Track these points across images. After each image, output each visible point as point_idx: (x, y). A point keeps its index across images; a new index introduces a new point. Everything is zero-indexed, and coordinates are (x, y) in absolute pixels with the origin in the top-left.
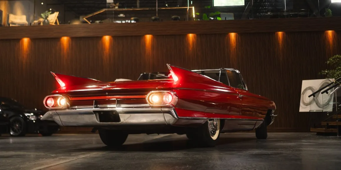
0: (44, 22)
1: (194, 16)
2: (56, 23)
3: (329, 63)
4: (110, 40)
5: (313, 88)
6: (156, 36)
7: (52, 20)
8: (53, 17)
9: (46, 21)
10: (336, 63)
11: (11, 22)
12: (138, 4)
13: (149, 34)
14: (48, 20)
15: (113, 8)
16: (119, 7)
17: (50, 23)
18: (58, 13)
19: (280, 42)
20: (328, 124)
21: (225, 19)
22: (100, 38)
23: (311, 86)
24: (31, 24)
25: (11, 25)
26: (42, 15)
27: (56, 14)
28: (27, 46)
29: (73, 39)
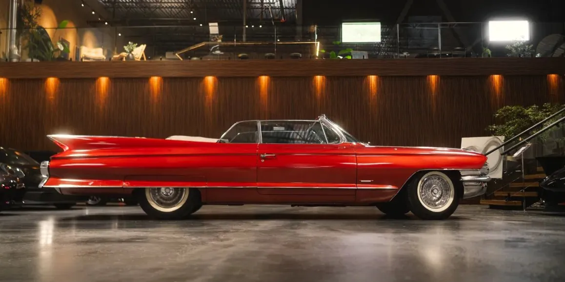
0: (128, 58)
1: (317, 55)
2: (142, 58)
3: (498, 116)
4: (215, 83)
5: (476, 148)
6: (273, 78)
7: (137, 54)
8: (139, 51)
9: (130, 55)
10: (507, 116)
11: (84, 56)
12: (244, 39)
13: (265, 75)
14: (132, 54)
15: (215, 41)
16: (223, 41)
17: (136, 59)
18: (145, 45)
19: (433, 88)
20: (509, 195)
21: (362, 58)
22: (201, 79)
23: (472, 145)
24: (110, 59)
25: (84, 60)
26: (126, 48)
27: (143, 47)
28: (105, 88)
29: (165, 80)
